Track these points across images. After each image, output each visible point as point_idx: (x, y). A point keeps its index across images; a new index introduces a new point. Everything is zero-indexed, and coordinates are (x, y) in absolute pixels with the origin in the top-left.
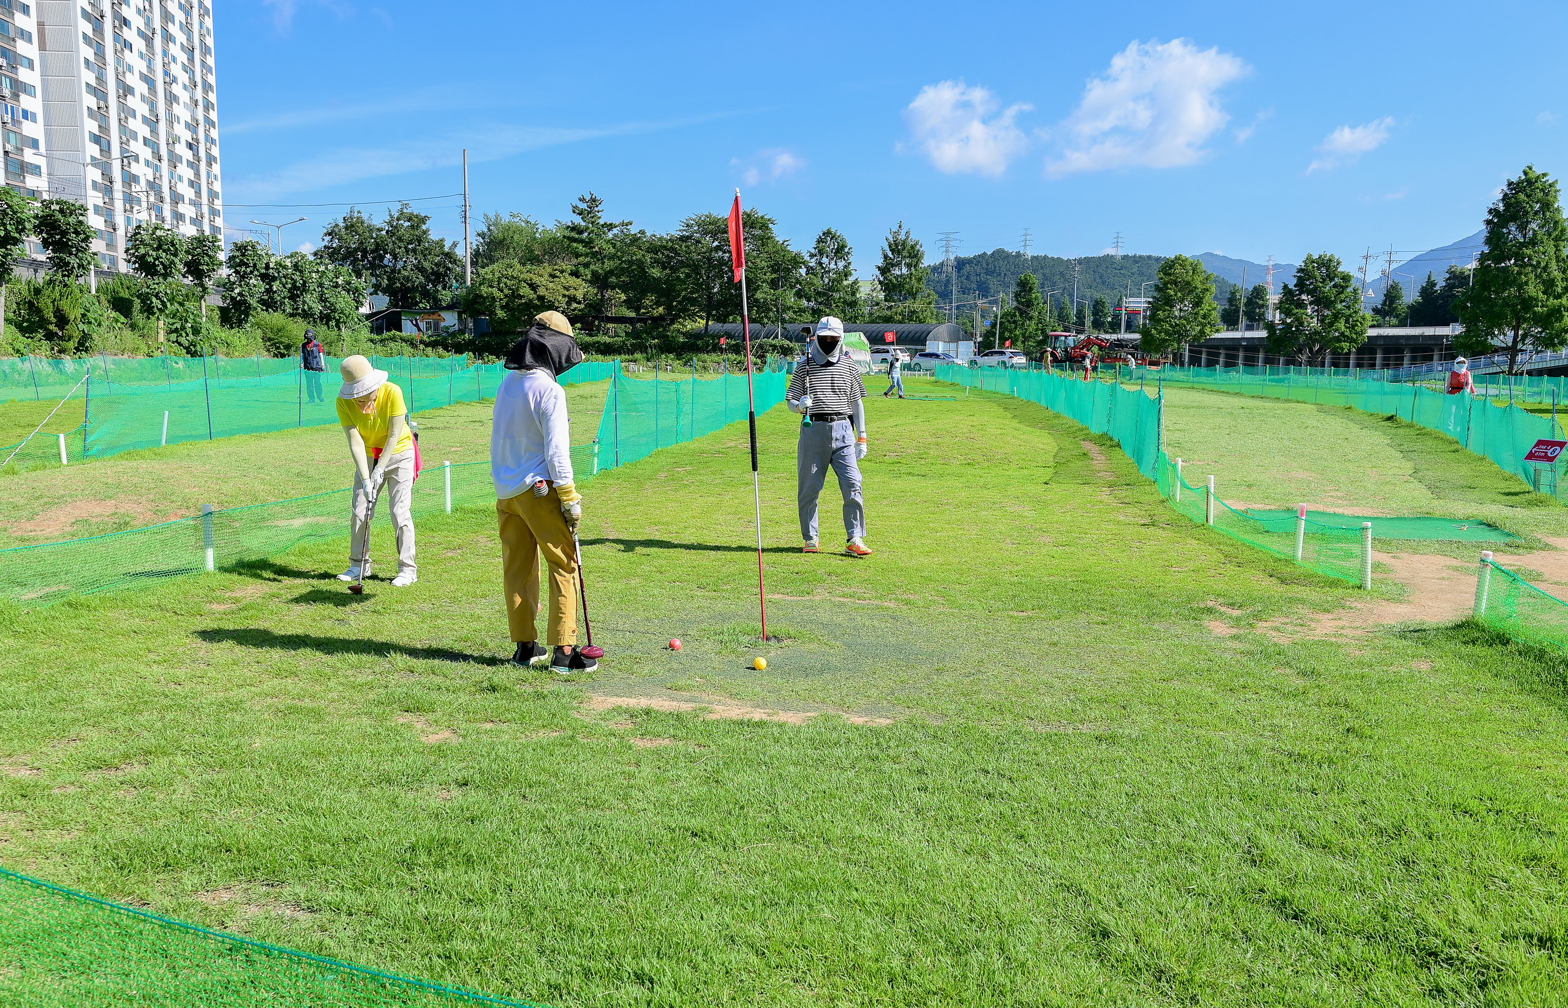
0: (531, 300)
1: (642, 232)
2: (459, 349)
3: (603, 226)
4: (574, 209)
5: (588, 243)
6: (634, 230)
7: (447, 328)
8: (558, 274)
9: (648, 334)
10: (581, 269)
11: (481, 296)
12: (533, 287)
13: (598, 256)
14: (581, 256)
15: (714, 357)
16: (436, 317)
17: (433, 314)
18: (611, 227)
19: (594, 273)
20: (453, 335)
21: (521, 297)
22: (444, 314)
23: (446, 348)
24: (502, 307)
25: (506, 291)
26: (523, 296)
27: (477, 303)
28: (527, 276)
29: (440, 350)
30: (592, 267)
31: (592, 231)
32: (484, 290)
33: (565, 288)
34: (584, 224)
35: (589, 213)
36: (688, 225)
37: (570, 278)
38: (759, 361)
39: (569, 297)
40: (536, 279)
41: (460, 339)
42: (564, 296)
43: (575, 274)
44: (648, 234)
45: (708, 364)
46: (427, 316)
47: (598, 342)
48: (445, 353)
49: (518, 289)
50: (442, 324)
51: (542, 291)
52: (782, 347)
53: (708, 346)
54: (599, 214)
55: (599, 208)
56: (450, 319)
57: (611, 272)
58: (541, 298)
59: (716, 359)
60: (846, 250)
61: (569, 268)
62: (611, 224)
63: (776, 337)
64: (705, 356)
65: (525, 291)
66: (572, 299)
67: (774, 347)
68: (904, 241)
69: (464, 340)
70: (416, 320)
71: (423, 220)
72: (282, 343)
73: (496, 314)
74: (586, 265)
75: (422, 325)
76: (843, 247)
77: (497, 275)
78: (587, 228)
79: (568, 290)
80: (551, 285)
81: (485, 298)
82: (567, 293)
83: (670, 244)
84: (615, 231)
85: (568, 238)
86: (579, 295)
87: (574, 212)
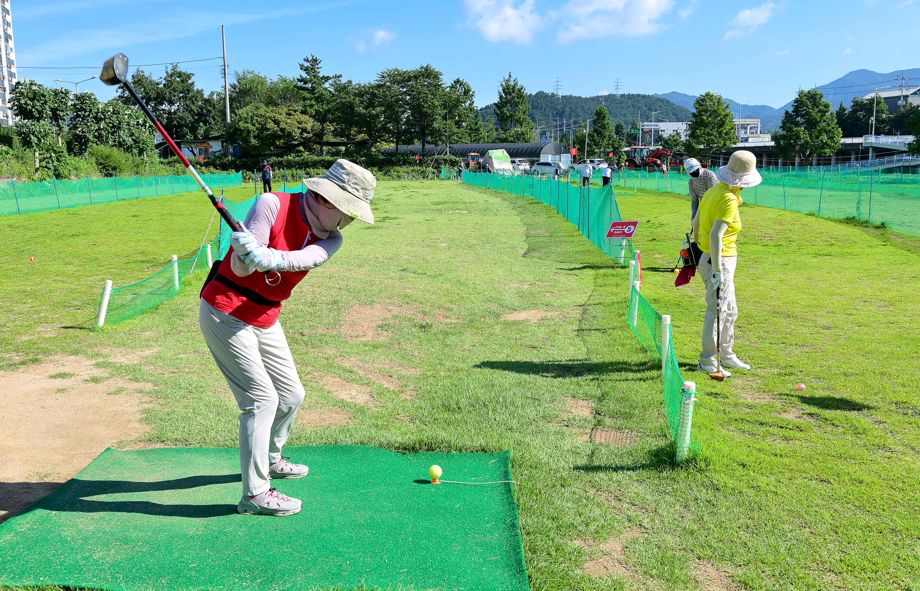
0: (275, 132)
1: (350, 82)
2: (225, 167)
3: (322, 78)
4: (302, 67)
5: (312, 91)
6: (344, 80)
7: (215, 152)
8: (293, 113)
9: (357, 153)
10: (308, 109)
11: (240, 130)
12: (277, 122)
13: (319, 99)
14: (307, 100)
15: (404, 169)
16: (206, 145)
17: (204, 143)
18: (327, 79)
19: (317, 112)
20: (219, 157)
21: (268, 130)
22: (211, 143)
23: (215, 167)
24: (255, 137)
25: (257, 125)
26: (270, 129)
27: (237, 134)
28: (272, 115)
29: (212, 169)
30: (316, 107)
31: (315, 82)
32: (242, 124)
33: (298, 122)
34: (308, 77)
35: (312, 69)
36: (383, 77)
37: (301, 116)
38: (436, 171)
39: (302, 129)
40: (278, 117)
41: (225, 160)
42: (299, 128)
43: (304, 112)
44: (354, 84)
45: (401, 174)
46: (199, 145)
47: (323, 160)
48: (215, 171)
49: (265, 123)
50: (211, 150)
51: (283, 125)
52: (451, 161)
53: (400, 161)
54: (318, 70)
55: (319, 66)
56: (216, 147)
57: (329, 111)
58: (282, 130)
59: (406, 170)
60: (471, 93)
61: (300, 108)
62: (328, 77)
63: (446, 154)
64: (398, 168)
65: (271, 125)
66: (304, 130)
67: (446, 161)
68: (514, 87)
69: (228, 161)
70: (192, 148)
71: (189, 76)
72: (109, 166)
73: (250, 142)
74: (311, 106)
75: (196, 151)
76: (469, 91)
77: (251, 114)
78: (312, 80)
79: (301, 124)
80: (289, 121)
81: (242, 131)
82: (300, 126)
83: (371, 90)
84: (330, 82)
85: (298, 87)
86: (309, 127)
87: (301, 69)
